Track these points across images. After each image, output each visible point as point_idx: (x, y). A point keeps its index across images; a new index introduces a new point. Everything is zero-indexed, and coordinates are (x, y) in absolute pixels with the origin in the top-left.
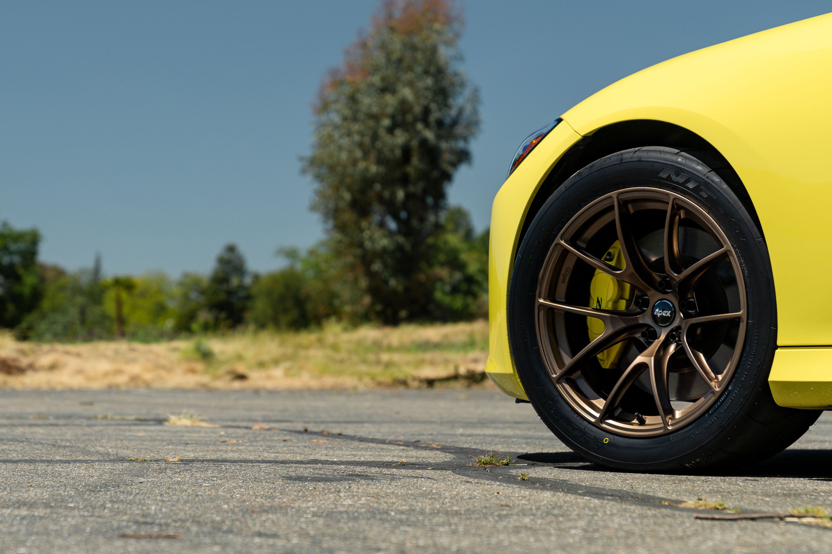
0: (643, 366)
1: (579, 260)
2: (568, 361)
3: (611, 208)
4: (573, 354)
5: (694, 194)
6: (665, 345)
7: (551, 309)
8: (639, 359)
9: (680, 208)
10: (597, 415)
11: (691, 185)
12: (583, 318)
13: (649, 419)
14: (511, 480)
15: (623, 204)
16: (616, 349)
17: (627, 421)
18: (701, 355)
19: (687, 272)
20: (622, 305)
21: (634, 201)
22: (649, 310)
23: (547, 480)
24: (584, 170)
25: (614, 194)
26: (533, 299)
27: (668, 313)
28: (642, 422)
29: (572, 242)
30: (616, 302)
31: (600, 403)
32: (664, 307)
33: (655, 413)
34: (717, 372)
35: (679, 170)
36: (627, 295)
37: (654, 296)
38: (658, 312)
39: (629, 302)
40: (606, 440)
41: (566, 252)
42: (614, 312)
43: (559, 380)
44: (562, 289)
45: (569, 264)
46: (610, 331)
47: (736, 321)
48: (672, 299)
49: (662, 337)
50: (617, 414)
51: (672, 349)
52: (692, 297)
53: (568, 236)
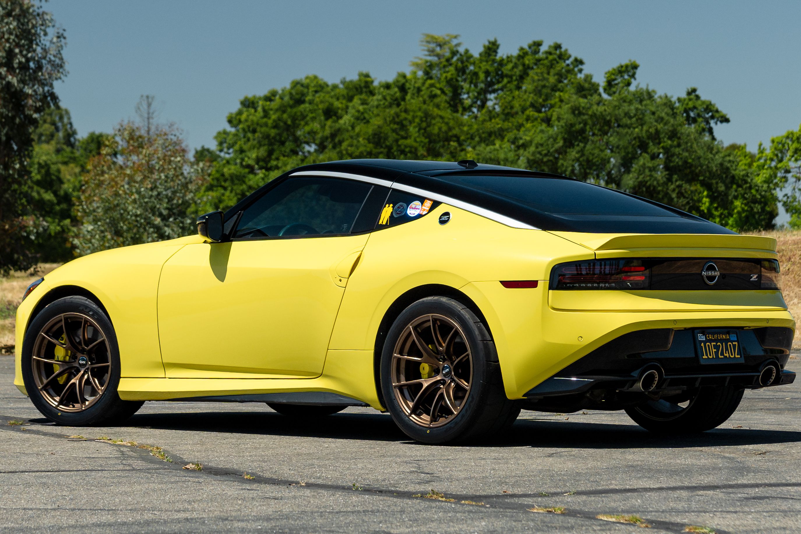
0: (74, 384)
1: (49, 341)
2: (45, 381)
3: (61, 320)
4: (47, 378)
5: (92, 316)
6: (83, 375)
7: (38, 361)
8: (73, 381)
9: (87, 321)
10: (56, 404)
11: (91, 313)
12: (51, 364)
13: (76, 405)
14: (25, 431)
15: (66, 319)
16: (65, 376)
17: (68, 406)
18: (96, 380)
19: (91, 346)
20: (68, 358)
21: (70, 318)
22: (77, 361)
23: (32, 430)
24: (42, 311)
25: (62, 315)
26: (31, 357)
27: (84, 362)
28: (74, 407)
29: (46, 333)
30: (65, 357)
31: (58, 399)
32: (83, 360)
33: (78, 403)
34: (102, 385)
35: (86, 307)
36: (69, 354)
37: (79, 355)
38: (81, 362)
39: (70, 357)
40: (59, 414)
41: (44, 337)
42: (64, 362)
43: (41, 390)
44: (43, 352)
45: (46, 342)
46: (62, 370)
47: (108, 366)
48: (86, 357)
49: (82, 372)
50: (64, 403)
51: (86, 377)
52: (94, 356)
53: (45, 331)
